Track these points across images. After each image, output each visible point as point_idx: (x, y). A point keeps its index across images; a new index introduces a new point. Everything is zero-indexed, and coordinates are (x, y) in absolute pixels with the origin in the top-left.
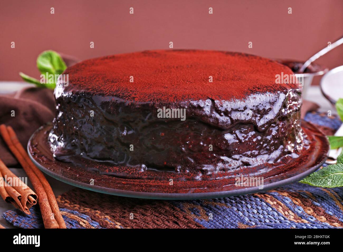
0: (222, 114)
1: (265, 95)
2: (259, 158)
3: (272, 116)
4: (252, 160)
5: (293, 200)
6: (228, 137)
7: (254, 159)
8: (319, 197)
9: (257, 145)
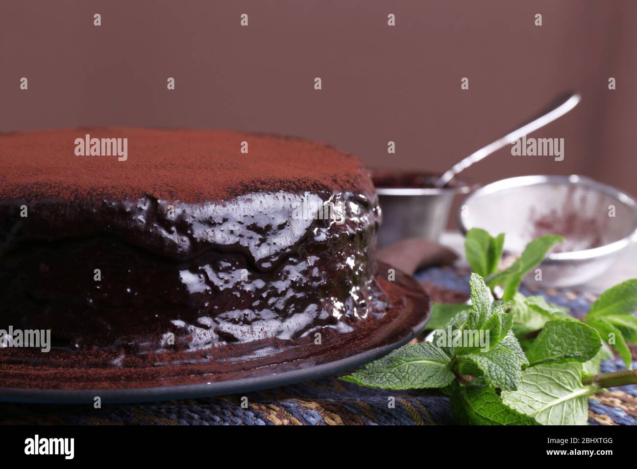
0: (173, 229)
1: (274, 196)
2: (257, 327)
3: (289, 240)
4: (241, 331)
5: (327, 417)
6: (187, 277)
7: (245, 328)
8: (382, 414)
9: (254, 300)
